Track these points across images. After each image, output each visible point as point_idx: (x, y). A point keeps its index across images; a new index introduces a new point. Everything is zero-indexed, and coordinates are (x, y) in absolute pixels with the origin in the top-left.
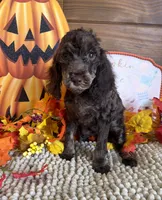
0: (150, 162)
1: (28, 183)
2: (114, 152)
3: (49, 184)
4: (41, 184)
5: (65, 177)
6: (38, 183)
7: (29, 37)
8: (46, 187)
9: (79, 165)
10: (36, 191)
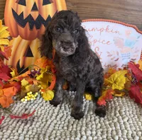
0: (115, 115)
1: (20, 123)
2: (92, 102)
3: (33, 126)
4: (28, 125)
5: (47, 121)
6: (26, 124)
7: (35, 8)
8: (30, 128)
9: (61, 111)
10: (23, 130)
